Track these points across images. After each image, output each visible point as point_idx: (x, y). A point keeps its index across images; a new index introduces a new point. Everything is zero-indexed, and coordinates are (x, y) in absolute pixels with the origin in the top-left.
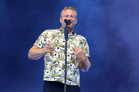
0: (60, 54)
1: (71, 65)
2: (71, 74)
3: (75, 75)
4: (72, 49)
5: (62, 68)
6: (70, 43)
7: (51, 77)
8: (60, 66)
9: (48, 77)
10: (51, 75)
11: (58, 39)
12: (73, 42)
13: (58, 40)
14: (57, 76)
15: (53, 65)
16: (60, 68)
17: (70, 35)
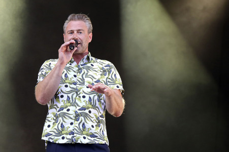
0: (70, 95)
1: (90, 112)
2: (93, 126)
3: (100, 128)
5: (74, 118)
6: (84, 76)
7: (54, 134)
8: (72, 116)
9: (48, 135)
10: (55, 131)
11: (65, 72)
12: (88, 74)
13: (66, 74)
14: (67, 134)
15: (58, 113)
16: (71, 118)
17: (82, 63)
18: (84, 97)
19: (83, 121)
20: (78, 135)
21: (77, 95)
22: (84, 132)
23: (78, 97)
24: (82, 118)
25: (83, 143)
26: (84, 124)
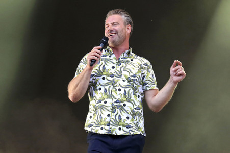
0: (107, 87)
1: (125, 105)
2: (128, 118)
3: (135, 119)
4: (125, 79)
5: (111, 110)
6: (122, 69)
7: (95, 125)
8: (109, 108)
9: (90, 126)
10: (96, 122)
11: (104, 64)
12: (127, 68)
15: (97, 105)
16: (108, 111)
17: (122, 57)
18: (120, 90)
19: (119, 113)
20: (113, 127)
21: (114, 87)
22: (120, 124)
23: (114, 89)
24: (118, 110)
25: (118, 134)
26: (120, 116)
